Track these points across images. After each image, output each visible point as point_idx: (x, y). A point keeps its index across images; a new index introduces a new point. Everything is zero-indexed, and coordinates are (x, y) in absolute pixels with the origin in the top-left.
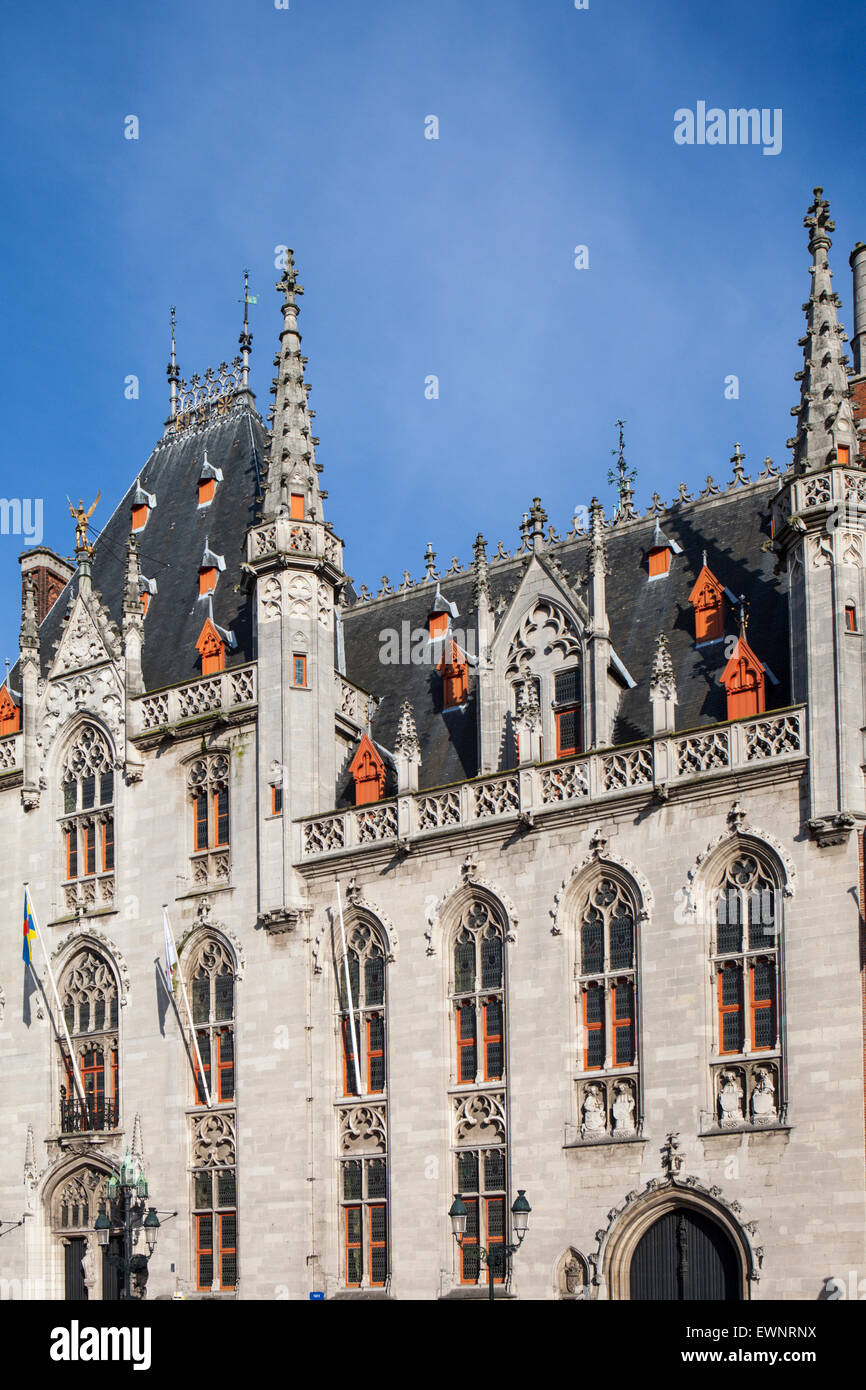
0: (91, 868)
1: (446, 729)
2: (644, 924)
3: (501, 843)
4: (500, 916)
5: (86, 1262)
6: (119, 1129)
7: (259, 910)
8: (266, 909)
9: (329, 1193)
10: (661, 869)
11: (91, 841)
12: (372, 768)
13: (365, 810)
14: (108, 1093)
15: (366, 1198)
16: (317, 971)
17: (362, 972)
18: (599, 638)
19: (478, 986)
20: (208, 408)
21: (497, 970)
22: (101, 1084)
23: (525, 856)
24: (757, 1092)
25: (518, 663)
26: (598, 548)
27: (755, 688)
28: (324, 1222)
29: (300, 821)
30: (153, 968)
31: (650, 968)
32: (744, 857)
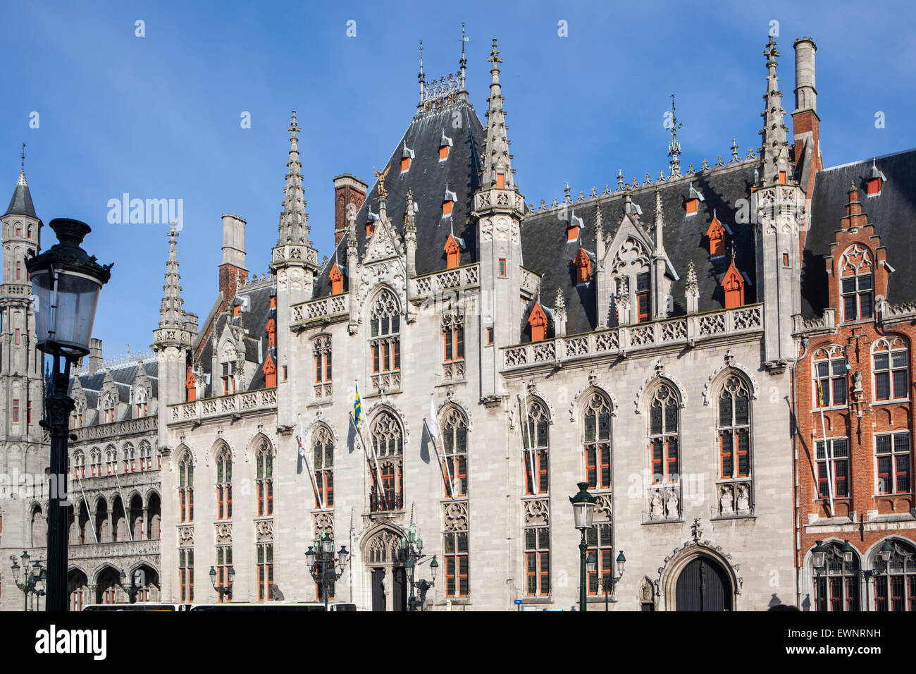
0: (387, 367)
1: (578, 297)
2: (682, 410)
3: (609, 365)
4: (609, 402)
5: (385, 581)
6: (402, 510)
7: (481, 395)
8: (485, 395)
9: (518, 546)
10: (691, 382)
11: (387, 352)
12: (541, 320)
13: (537, 345)
14: (397, 490)
15: (538, 549)
16: (512, 428)
17: (536, 428)
18: (659, 259)
19: (597, 438)
20: (442, 100)
21: (607, 430)
22: (393, 484)
23: (622, 372)
24: (740, 498)
25: (617, 269)
26: (659, 213)
27: (739, 289)
28: (515, 561)
29: (503, 348)
30: (422, 424)
31: (686, 433)
32: (733, 377)
